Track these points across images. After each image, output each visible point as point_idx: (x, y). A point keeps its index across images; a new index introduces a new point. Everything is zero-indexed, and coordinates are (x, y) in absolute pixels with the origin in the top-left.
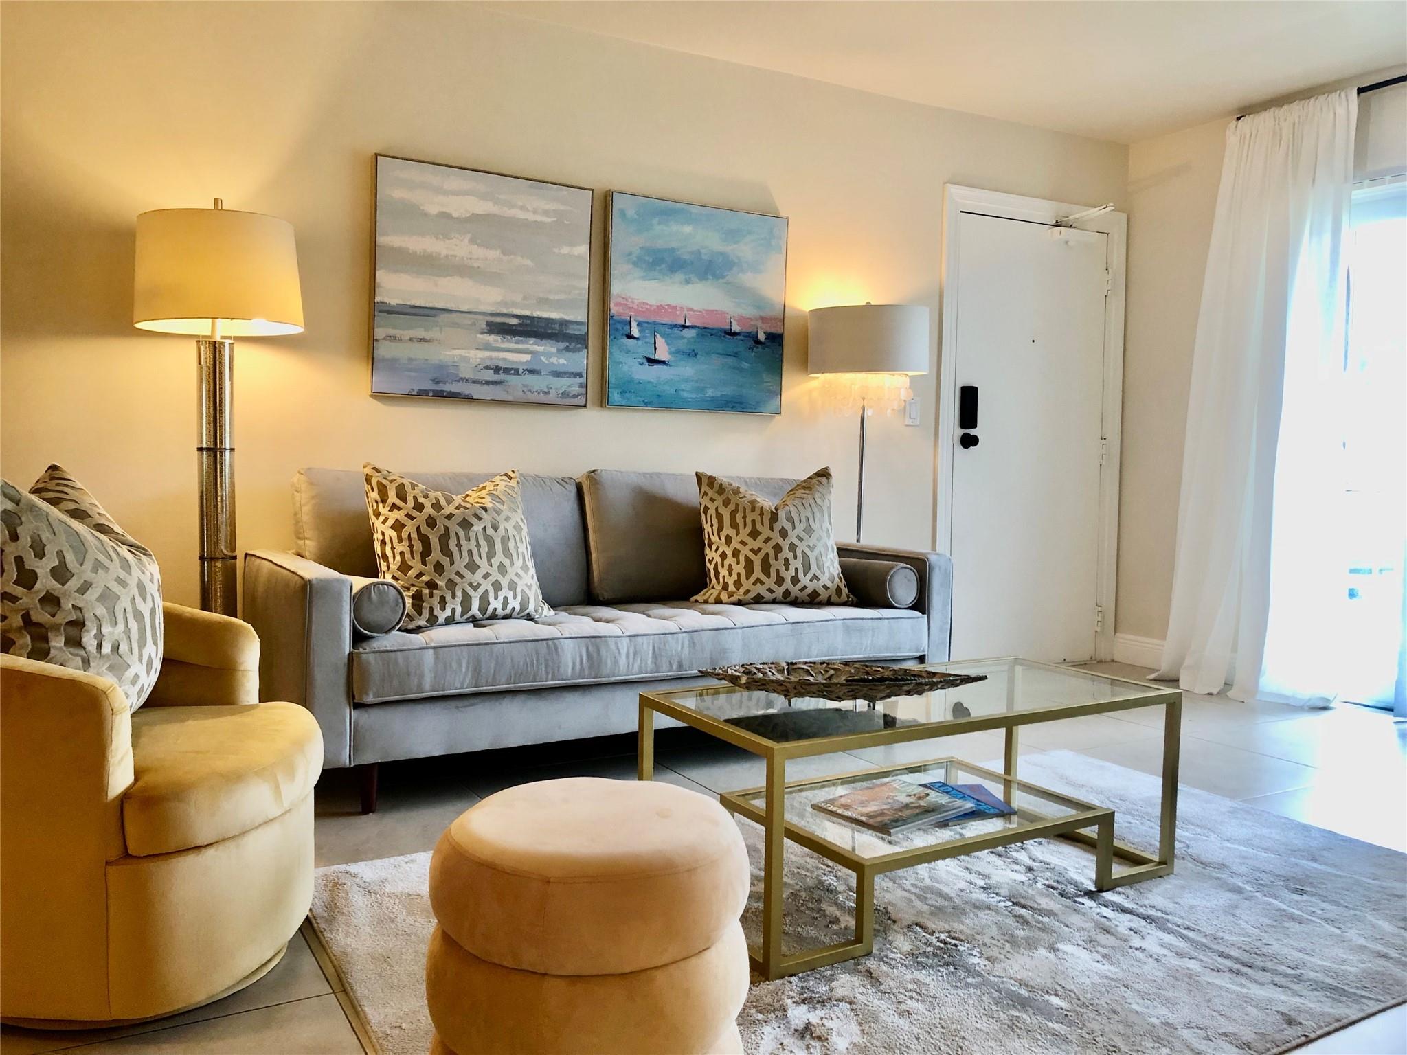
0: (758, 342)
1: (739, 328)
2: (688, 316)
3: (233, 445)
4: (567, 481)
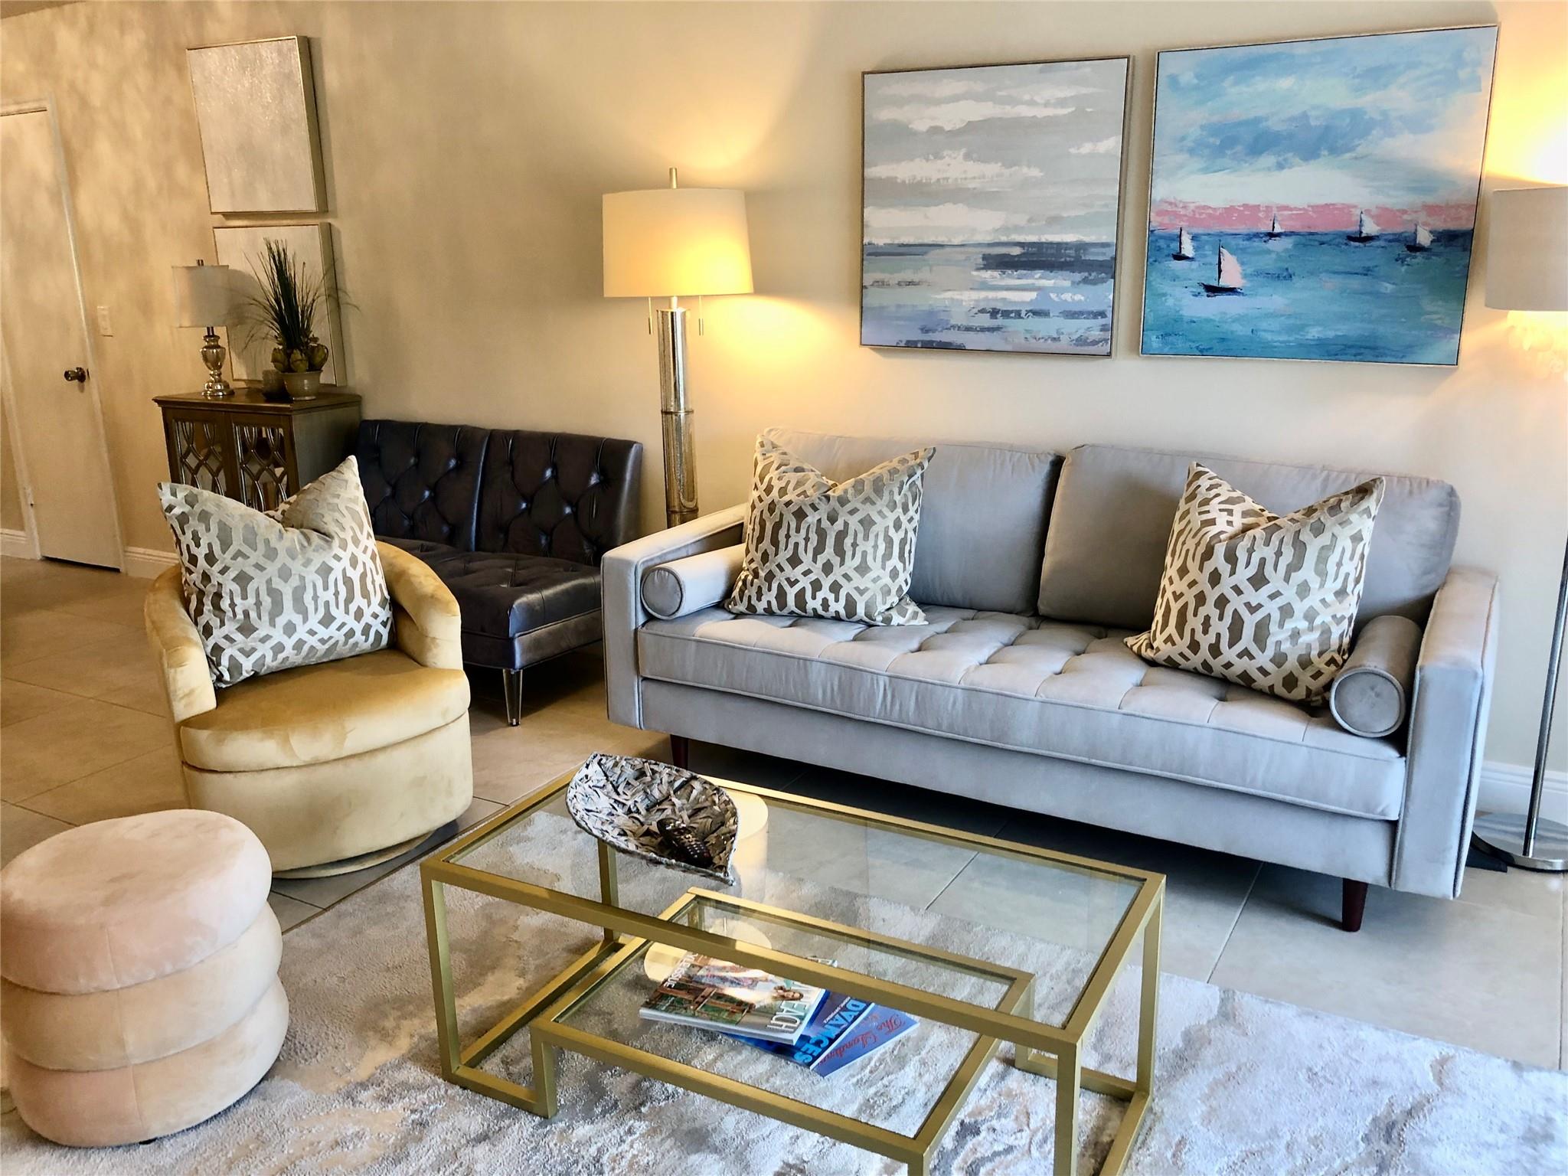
0: (1414, 248)
1: (1379, 228)
2: (1279, 218)
3: (690, 407)
4: (1042, 457)
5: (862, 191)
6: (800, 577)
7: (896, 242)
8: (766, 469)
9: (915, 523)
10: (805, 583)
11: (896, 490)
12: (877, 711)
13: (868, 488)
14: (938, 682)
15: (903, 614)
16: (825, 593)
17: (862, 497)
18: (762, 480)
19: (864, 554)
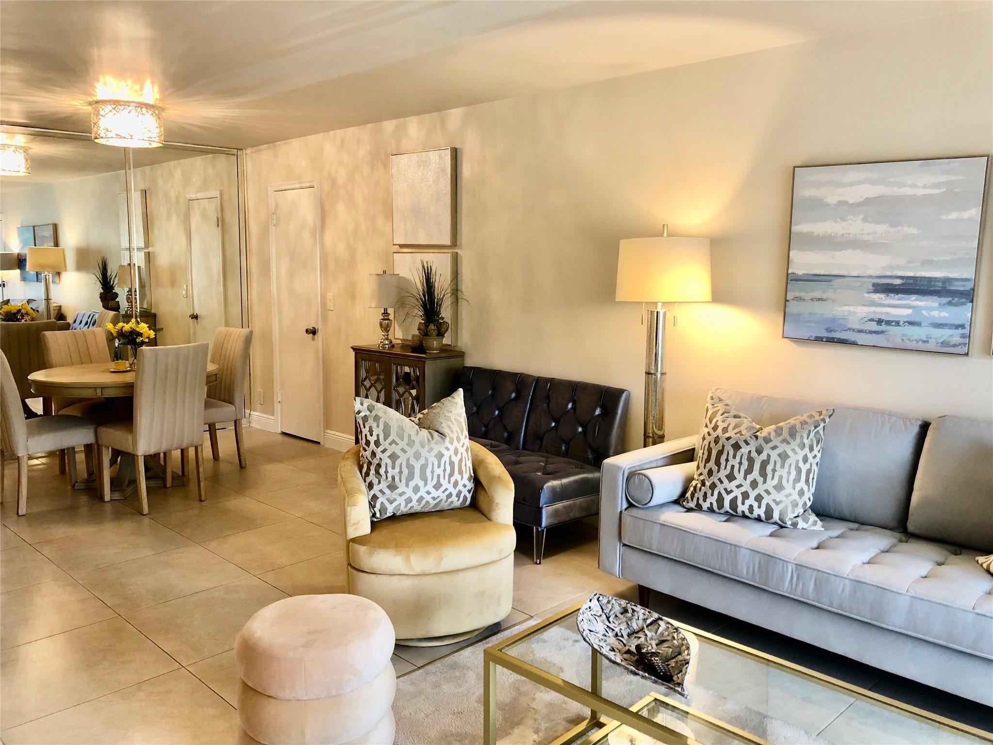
3: (664, 371)
4: (913, 421)
5: (789, 239)
6: (734, 489)
7: (811, 273)
8: (714, 414)
9: (818, 459)
10: (737, 493)
11: (805, 436)
12: (785, 588)
13: (785, 434)
14: (832, 573)
15: (806, 521)
16: (751, 501)
17: (781, 438)
18: (711, 422)
19: (781, 478)
